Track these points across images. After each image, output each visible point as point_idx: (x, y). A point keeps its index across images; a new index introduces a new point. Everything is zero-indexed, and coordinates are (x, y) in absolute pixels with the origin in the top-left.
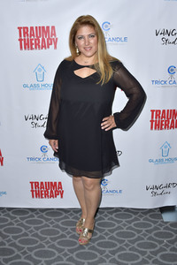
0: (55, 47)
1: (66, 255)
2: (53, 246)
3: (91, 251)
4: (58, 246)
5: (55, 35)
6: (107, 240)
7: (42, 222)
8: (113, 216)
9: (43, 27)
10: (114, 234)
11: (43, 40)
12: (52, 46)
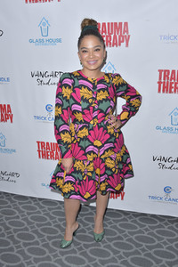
0: (127, 45)
1: (120, 257)
5: (127, 32)
6: (164, 249)
8: (174, 225)
9: (116, 23)
10: (173, 245)
11: (115, 37)
12: (123, 44)
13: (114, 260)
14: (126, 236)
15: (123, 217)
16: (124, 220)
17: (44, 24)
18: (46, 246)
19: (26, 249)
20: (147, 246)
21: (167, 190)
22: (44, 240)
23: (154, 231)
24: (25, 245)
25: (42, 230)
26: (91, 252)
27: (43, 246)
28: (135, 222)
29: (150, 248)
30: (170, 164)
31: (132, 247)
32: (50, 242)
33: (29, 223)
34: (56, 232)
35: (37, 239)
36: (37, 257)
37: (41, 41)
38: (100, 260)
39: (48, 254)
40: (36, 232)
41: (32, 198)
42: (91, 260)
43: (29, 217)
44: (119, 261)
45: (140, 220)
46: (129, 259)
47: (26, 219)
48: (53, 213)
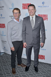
0: (47, 20)
1: (43, 75)
4: (41, 72)
5: (47, 17)
9: (44, 15)
11: (44, 18)
13: (41, 75)
14: (44, 69)
15: (44, 64)
16: (44, 65)
19: (19, 71)
20: (50, 73)
24: (19, 69)
27: (23, 70)
28: (47, 66)
31: (46, 73)
35: (21, 68)
38: (37, 75)
39: (24, 72)
42: (35, 75)
45: (49, 66)
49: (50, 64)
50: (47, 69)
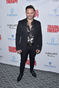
1: (34, 85)
2: (30, 81)
3: (42, 85)
4: (32, 82)
5: (38, 13)
6: (48, 83)
7: (28, 73)
8: (52, 75)
10: (51, 81)
12: (37, 17)
13: (31, 86)
14: (36, 78)
17: (12, 10)
18: (10, 80)
19: (3, 81)
20: (43, 82)
21: (50, 63)
22: (9, 78)
23: (45, 77)
24: (3, 80)
25: (9, 75)
26: (24, 83)
27: (9, 80)
28: (39, 74)
29: (44, 82)
30: (51, 55)
31: (38, 82)
32: (11, 79)
33: (5, 73)
34: (13, 76)
35: (7, 78)
36: (7, 84)
37: (11, 15)
38: (27, 86)
39: (10, 83)
40: (7, 76)
41: (6, 64)
42: (24, 85)
43: (5, 71)
44: (33, 86)
45: (41, 73)
46: (36, 86)
47: (4, 71)
48: (13, 70)
49: (42, 71)
50: (39, 77)
